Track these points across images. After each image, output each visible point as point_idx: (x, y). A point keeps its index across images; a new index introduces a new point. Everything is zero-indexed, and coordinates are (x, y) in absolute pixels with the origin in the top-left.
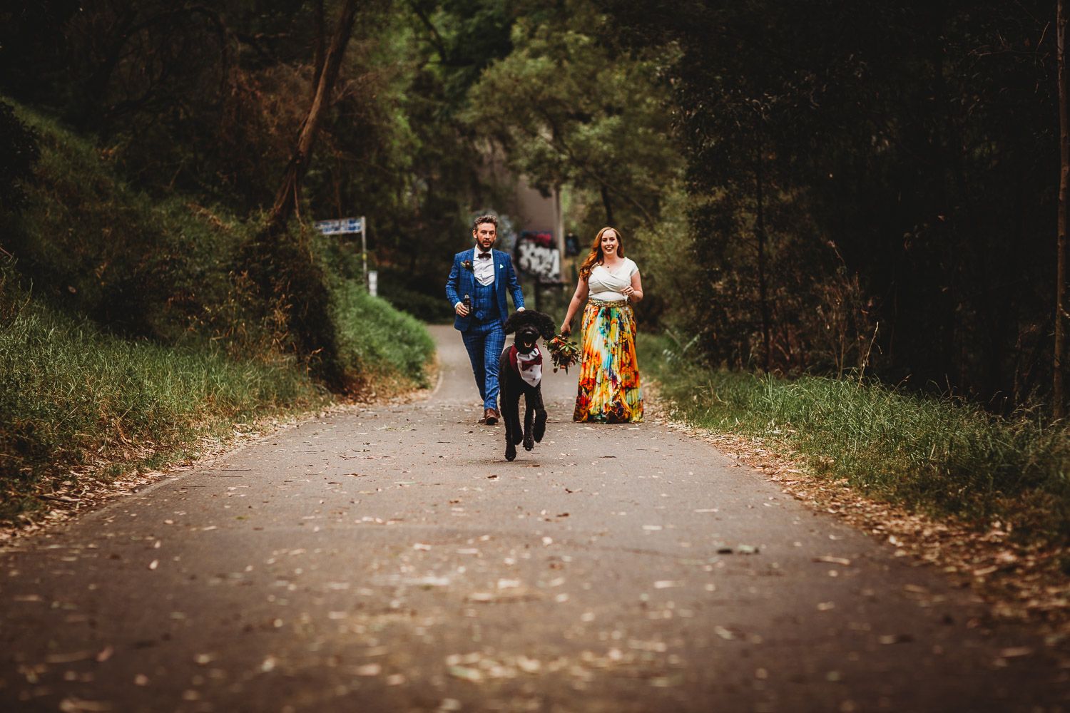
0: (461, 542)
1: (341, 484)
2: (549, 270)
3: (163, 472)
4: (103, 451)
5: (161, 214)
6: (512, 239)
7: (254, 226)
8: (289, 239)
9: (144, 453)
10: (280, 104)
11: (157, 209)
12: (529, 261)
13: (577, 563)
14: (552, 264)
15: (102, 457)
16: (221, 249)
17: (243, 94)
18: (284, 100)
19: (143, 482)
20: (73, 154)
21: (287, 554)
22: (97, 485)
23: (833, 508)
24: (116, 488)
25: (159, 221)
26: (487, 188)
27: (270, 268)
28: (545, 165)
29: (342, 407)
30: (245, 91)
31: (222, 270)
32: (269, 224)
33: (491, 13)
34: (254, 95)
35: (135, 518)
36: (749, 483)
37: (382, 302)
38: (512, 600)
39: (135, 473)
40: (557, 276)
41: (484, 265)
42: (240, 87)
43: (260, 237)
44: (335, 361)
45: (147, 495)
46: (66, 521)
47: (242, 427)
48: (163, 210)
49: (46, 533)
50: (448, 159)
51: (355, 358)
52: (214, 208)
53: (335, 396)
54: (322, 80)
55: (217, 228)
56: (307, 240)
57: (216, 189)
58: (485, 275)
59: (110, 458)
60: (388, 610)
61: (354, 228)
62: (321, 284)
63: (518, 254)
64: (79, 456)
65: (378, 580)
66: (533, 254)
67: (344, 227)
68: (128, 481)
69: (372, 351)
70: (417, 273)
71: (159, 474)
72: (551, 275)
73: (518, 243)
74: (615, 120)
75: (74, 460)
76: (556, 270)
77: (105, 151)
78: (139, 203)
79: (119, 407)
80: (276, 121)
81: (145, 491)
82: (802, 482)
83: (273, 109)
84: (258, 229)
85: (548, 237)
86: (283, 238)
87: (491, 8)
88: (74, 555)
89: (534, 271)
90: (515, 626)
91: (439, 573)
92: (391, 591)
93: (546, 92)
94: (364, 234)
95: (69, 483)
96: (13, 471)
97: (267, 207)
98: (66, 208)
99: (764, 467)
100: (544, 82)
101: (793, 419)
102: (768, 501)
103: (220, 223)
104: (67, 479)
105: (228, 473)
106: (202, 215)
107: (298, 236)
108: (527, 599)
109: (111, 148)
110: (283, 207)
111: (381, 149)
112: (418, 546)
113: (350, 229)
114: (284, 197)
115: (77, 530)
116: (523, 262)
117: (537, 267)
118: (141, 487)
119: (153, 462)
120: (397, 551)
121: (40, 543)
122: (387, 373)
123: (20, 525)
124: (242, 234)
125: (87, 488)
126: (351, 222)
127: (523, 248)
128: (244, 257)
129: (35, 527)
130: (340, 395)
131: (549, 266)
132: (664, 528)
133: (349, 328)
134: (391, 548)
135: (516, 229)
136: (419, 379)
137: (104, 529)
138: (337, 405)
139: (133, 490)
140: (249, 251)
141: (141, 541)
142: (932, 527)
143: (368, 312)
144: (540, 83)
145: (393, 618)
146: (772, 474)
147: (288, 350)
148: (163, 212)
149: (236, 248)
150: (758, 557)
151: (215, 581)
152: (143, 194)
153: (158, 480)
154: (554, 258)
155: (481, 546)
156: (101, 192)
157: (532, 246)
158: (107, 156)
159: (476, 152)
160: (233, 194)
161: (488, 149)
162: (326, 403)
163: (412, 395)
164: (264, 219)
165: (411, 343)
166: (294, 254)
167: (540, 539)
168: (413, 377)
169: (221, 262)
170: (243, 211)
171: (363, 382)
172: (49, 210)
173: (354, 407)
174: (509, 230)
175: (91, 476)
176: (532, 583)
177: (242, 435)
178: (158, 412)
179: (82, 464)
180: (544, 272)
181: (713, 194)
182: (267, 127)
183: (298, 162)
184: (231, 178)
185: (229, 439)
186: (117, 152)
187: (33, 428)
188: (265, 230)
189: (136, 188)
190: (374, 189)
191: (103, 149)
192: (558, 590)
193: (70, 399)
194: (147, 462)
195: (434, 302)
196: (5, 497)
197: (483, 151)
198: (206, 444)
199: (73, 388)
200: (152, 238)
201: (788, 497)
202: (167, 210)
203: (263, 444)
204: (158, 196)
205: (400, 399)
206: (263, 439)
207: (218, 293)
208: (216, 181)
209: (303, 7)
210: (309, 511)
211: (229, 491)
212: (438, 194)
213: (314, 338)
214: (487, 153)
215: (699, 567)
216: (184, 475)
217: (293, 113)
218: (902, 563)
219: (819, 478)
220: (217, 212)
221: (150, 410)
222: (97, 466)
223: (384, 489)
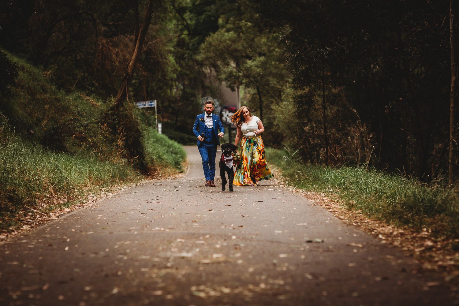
0: (197, 238)
1: (146, 214)
3: (71, 209)
4: (45, 200)
6: (219, 109)
7: (109, 104)
8: (124, 110)
9: (62, 201)
10: (120, 52)
11: (68, 97)
12: (226, 119)
13: (246, 247)
15: (45, 203)
16: (95, 114)
17: (104, 48)
18: (122, 51)
19: (62, 213)
20: (32, 74)
21: (123, 243)
22: (43, 215)
23: (355, 223)
24: (51, 216)
25: (69, 102)
26: (208, 87)
27: (116, 122)
28: (233, 78)
29: (147, 181)
30: (105, 47)
31: (96, 123)
32: (115, 103)
33: (210, 13)
34: (109, 48)
35: (59, 228)
36: (320, 212)
37: (164, 136)
38: (219, 263)
39: (59, 209)
41: (209, 120)
42: (103, 45)
43: (112, 109)
44: (144, 161)
45: (64, 219)
46: (29, 230)
47: (104, 190)
48: (70, 98)
49: (21, 235)
50: (192, 76)
51: (152, 160)
52: (92, 97)
53: (144, 176)
54: (138, 42)
55: (93, 105)
56: (132, 110)
57: (93, 88)
58: (209, 124)
59: (48, 203)
60: (166, 267)
61: (152, 105)
62: (138, 129)
64: (35, 203)
65: (162, 254)
66: (228, 116)
68: (56, 213)
69: (159, 157)
70: (179, 124)
71: (69, 210)
73: (222, 111)
74: (262, 59)
75: (33, 204)
77: (46, 73)
78: (60, 94)
79: (52, 181)
80: (118, 60)
81: (63, 217)
82: (342, 212)
83: (117, 55)
84: (111, 106)
85: (234, 108)
86: (121, 109)
87: (209, 11)
88: (33, 245)
89: (228, 123)
90: (220, 274)
91: (188, 251)
92: (167, 259)
93: (233, 47)
94: (156, 107)
95: (30, 214)
96: (7, 209)
97: (115, 96)
98: (29, 97)
99: (326, 205)
100: (232, 42)
101: (338, 185)
102: (327, 220)
103: (95, 103)
104: (30, 212)
105: (98, 209)
106: (87, 100)
107: (128, 108)
108: (225, 263)
109: (48, 71)
110: (121, 96)
111: (163, 71)
112: (179, 240)
113: (150, 105)
114: (122, 92)
115: (34, 234)
116: (224, 119)
118: (61, 215)
119: (66, 205)
120: (170, 242)
121: (19, 239)
122: (166, 166)
123: (10, 232)
124: (104, 108)
125: (38, 216)
126: (150, 102)
127: (224, 113)
128: (105, 117)
129: (16, 233)
130: (146, 176)
132: (283, 232)
133: (150, 147)
134: (168, 241)
135: (221, 105)
136: (180, 169)
137: (46, 233)
138: (145, 180)
139: (58, 217)
140: (107, 115)
141: (61, 239)
142: (397, 231)
143: (158, 140)
144: (230, 43)
145: (168, 270)
146: (329, 208)
147: (124, 157)
148: (71, 98)
149: (102, 114)
150: (323, 244)
151: (93, 256)
152: (62, 91)
153: (69, 212)
155: (206, 240)
156: (45, 91)
157: (227, 112)
158: (46, 75)
159: (203, 72)
160: (100, 91)
161: (209, 71)
162: (140, 179)
163: (177, 176)
164: (113, 101)
165: (176, 154)
166: (126, 116)
167: (231, 237)
168: (177, 168)
169: (95, 119)
170: (105, 99)
171: (156, 170)
172: (22, 98)
173: (152, 181)
174: (218, 105)
175: (40, 211)
176: (227, 255)
177: (104, 193)
178: (69, 183)
179: (36, 206)
181: (304, 89)
182: (114, 62)
183: (128, 77)
184: (99, 84)
185: (99, 195)
186: (51, 73)
187: (15, 191)
188: (114, 106)
189: (59, 88)
190: (160, 88)
191: (45, 72)
192: (238, 258)
193: (31, 178)
194: (64, 205)
195: (187, 136)
196: (4, 220)
197: (206, 72)
198: (89, 197)
199: (32, 173)
200: (66, 109)
201: (336, 218)
202: (72, 98)
203: (113, 197)
204: (69, 92)
205: (171, 177)
206: (113, 195)
207: (94, 133)
208: (93, 85)
209: (130, 11)
210: (133, 225)
211: (99, 217)
212: (187, 90)
213: (135, 152)
214: (208, 73)
215: (298, 248)
216: (80, 210)
217: (125, 56)
218: (384, 246)
219: (349, 210)
220: (93, 98)
221: (65, 183)
222: (43, 207)
223: (164, 216)
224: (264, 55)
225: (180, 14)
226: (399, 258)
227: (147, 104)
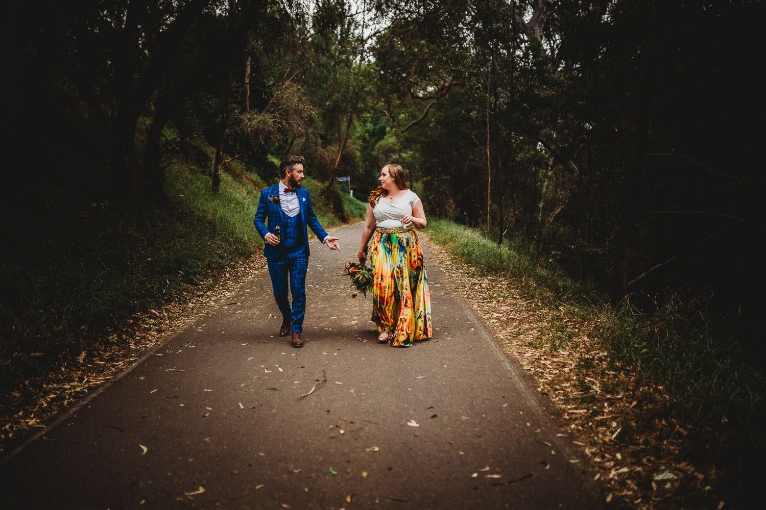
7: (325, 185)
8: (333, 188)
16: (318, 190)
17: (322, 153)
18: (331, 154)
25: (304, 184)
27: (329, 195)
29: (345, 226)
31: (318, 195)
33: (381, 125)
34: (324, 153)
37: (354, 198)
41: (290, 198)
42: (321, 151)
43: (326, 188)
44: (343, 215)
50: (371, 160)
51: (348, 214)
52: (316, 180)
54: (340, 152)
56: (337, 188)
58: (291, 207)
61: (347, 179)
69: (351, 212)
74: (411, 152)
80: (330, 160)
83: (328, 156)
86: (331, 188)
93: (393, 148)
94: (349, 181)
97: (328, 180)
103: (317, 184)
107: (335, 187)
110: (332, 181)
111: (353, 161)
114: (332, 178)
122: (355, 217)
124: (323, 186)
128: (323, 192)
133: (347, 207)
136: (363, 218)
140: (324, 190)
143: (351, 201)
144: (392, 145)
147: (333, 213)
149: (321, 190)
160: (320, 176)
162: (341, 225)
163: (361, 222)
164: (327, 184)
165: (361, 209)
166: (334, 191)
168: (361, 218)
169: (318, 193)
170: (323, 182)
171: (349, 219)
173: (347, 226)
182: (327, 161)
183: (335, 170)
184: (319, 173)
188: (327, 186)
190: (353, 171)
205: (358, 223)
208: (315, 173)
209: (335, 134)
213: (339, 210)
217: (333, 157)
224: (413, 150)
227: (345, 179)
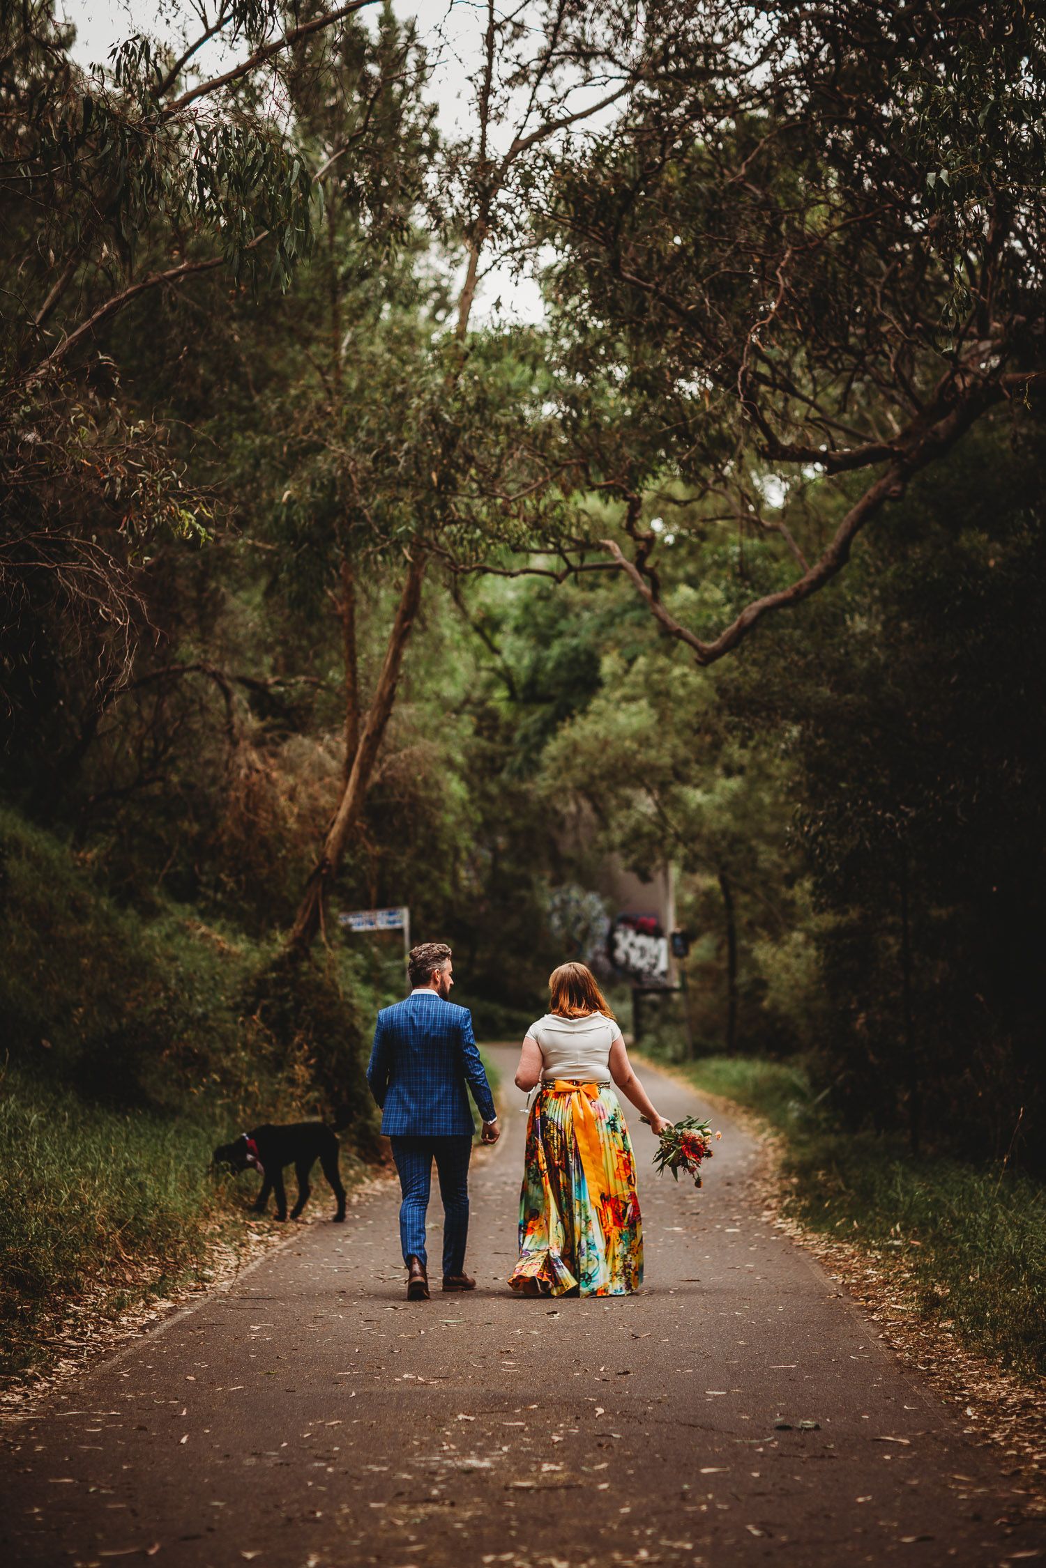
0: (508, 1412)
1: (379, 1322)
2: (654, 966)
3: (174, 1301)
4: (102, 1274)
5: (152, 937)
6: (604, 925)
7: (269, 952)
8: (313, 969)
9: (149, 1273)
10: (300, 788)
11: (147, 932)
12: (627, 955)
13: (624, 1442)
14: (657, 958)
15: (101, 1282)
16: (227, 981)
17: (255, 777)
18: (306, 783)
19: (153, 1317)
20: (44, 864)
21: (323, 1424)
22: (102, 1322)
23: (924, 1363)
24: (123, 1327)
25: (150, 947)
26: (570, 862)
27: (288, 1005)
28: (645, 841)
29: (379, 1184)
30: (258, 771)
31: (229, 1009)
32: (288, 950)
33: (575, 642)
34: (268, 776)
35: (151, 1371)
36: (844, 1324)
38: (553, 1488)
39: (142, 1303)
40: (664, 974)
42: (251, 767)
43: (277, 965)
44: (370, 1122)
45: (159, 1337)
46: (76, 1375)
47: (258, 1226)
48: (153, 932)
49: (60, 1393)
50: (519, 823)
52: (218, 925)
53: (369, 1167)
54: (355, 770)
55: (222, 953)
56: (335, 969)
57: (219, 896)
59: (112, 1282)
60: (430, 1500)
61: (394, 922)
63: (612, 944)
64: (77, 1284)
65: (418, 1461)
66: (632, 945)
67: (382, 921)
68: (135, 1316)
70: (477, 972)
71: (169, 1304)
72: (656, 972)
73: (613, 930)
74: (735, 783)
75: (73, 1290)
76: (663, 965)
77: (82, 855)
78: (127, 921)
79: (117, 1216)
80: (296, 810)
81: (157, 1331)
82: (905, 1323)
83: (292, 796)
84: (274, 956)
85: (652, 921)
86: (305, 966)
87: (575, 635)
88: (97, 1425)
89: (634, 967)
90: (550, 1521)
91: (481, 1455)
92: (430, 1475)
94: (407, 931)
95: (71, 1322)
96: (9, 1311)
97: (286, 925)
98: (35, 934)
99: (867, 1299)
100: (641, 745)
101: (921, 1224)
102: (855, 1351)
103: (226, 946)
104: (69, 1316)
105: (248, 1304)
106: (203, 936)
107: (324, 965)
108: (568, 1488)
109: (90, 850)
110: (306, 928)
111: (429, 826)
112: (461, 1417)
113: (390, 922)
114: (307, 915)
115: (92, 1389)
116: (619, 954)
117: (637, 961)
118: (152, 1325)
119: (161, 1288)
120: (440, 1422)
121: (57, 1406)
123: (29, 1381)
124: (256, 960)
125: (91, 1327)
126: (391, 914)
127: (619, 936)
128: (256, 993)
129: (46, 1384)
130: (376, 1166)
131: (653, 961)
132: (728, 1392)
134: (433, 1418)
135: (610, 912)
137: (121, 1388)
138: (372, 1181)
139: (142, 1328)
140: (261, 982)
141: (165, 1405)
142: (1020, 1393)
144: (635, 746)
145: (433, 1508)
146: (873, 1310)
148: (156, 934)
149: (246, 980)
150: (817, 1434)
151: (250, 1461)
152: (131, 912)
153: (170, 1312)
154: (660, 950)
155: (528, 1416)
156: (79, 911)
157: (631, 934)
158: (84, 861)
159: (556, 812)
160: (241, 903)
161: (572, 808)
162: (359, 1178)
164: (281, 943)
166: (319, 987)
167: (592, 1409)
169: (227, 998)
170: (256, 934)
172: (14, 938)
174: (600, 913)
175: (94, 1311)
176: (575, 1467)
177: (259, 1238)
178: (162, 1221)
179: (82, 1293)
180: (647, 968)
181: (845, 912)
182: (285, 819)
183: (324, 871)
184: (238, 882)
185: (242, 1245)
186: (98, 857)
187: (29, 1257)
188: (282, 957)
189: (121, 905)
190: (424, 878)
191: (78, 852)
192: (600, 1476)
193: (63, 1209)
194: (153, 1288)
195: (502, 1012)
196: (8, 1347)
197: (565, 811)
198: (216, 1254)
199: (65, 1196)
200: (141, 968)
201: (881, 1345)
202: (160, 932)
203: (285, 1253)
204: (150, 913)
206: (285, 1244)
207: (224, 1038)
208: (219, 885)
209: (331, 674)
210: (344, 1365)
211: (252, 1332)
212: (505, 866)
213: (344, 1094)
214: (570, 814)
215: (751, 1446)
216: (197, 1306)
217: (316, 799)
218: (966, 1444)
219: (924, 1318)
220: (221, 932)
221: (152, 1218)
222: (98, 1295)
223: (427, 1331)
224: (741, 771)
225: (484, 637)
226: (983, 1481)
